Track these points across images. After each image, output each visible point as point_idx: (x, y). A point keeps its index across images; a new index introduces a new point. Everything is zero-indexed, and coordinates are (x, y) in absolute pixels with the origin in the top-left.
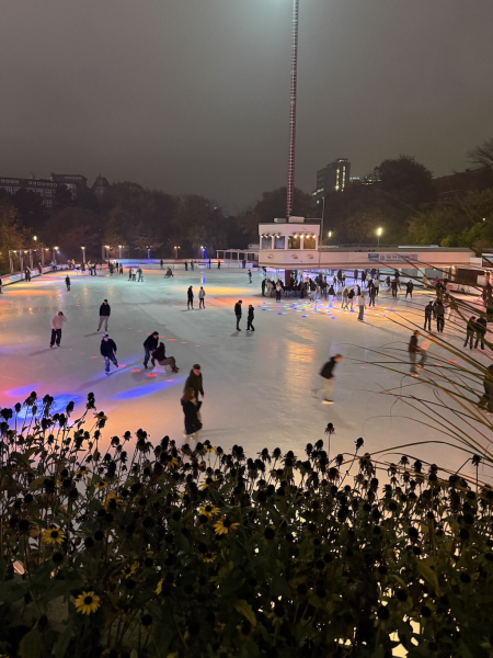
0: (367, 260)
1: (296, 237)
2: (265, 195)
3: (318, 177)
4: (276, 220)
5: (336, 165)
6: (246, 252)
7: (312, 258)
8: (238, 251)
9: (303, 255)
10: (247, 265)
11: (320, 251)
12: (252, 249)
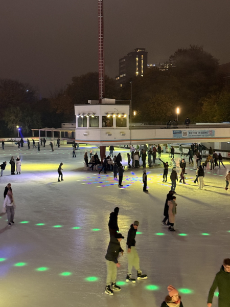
0: (172, 136)
1: (109, 116)
2: (75, 79)
3: (120, 64)
4: (89, 101)
5: (135, 54)
6: (60, 131)
7: (124, 135)
8: (53, 130)
9: (116, 133)
10: (61, 142)
11: (131, 128)
12: (66, 128)
